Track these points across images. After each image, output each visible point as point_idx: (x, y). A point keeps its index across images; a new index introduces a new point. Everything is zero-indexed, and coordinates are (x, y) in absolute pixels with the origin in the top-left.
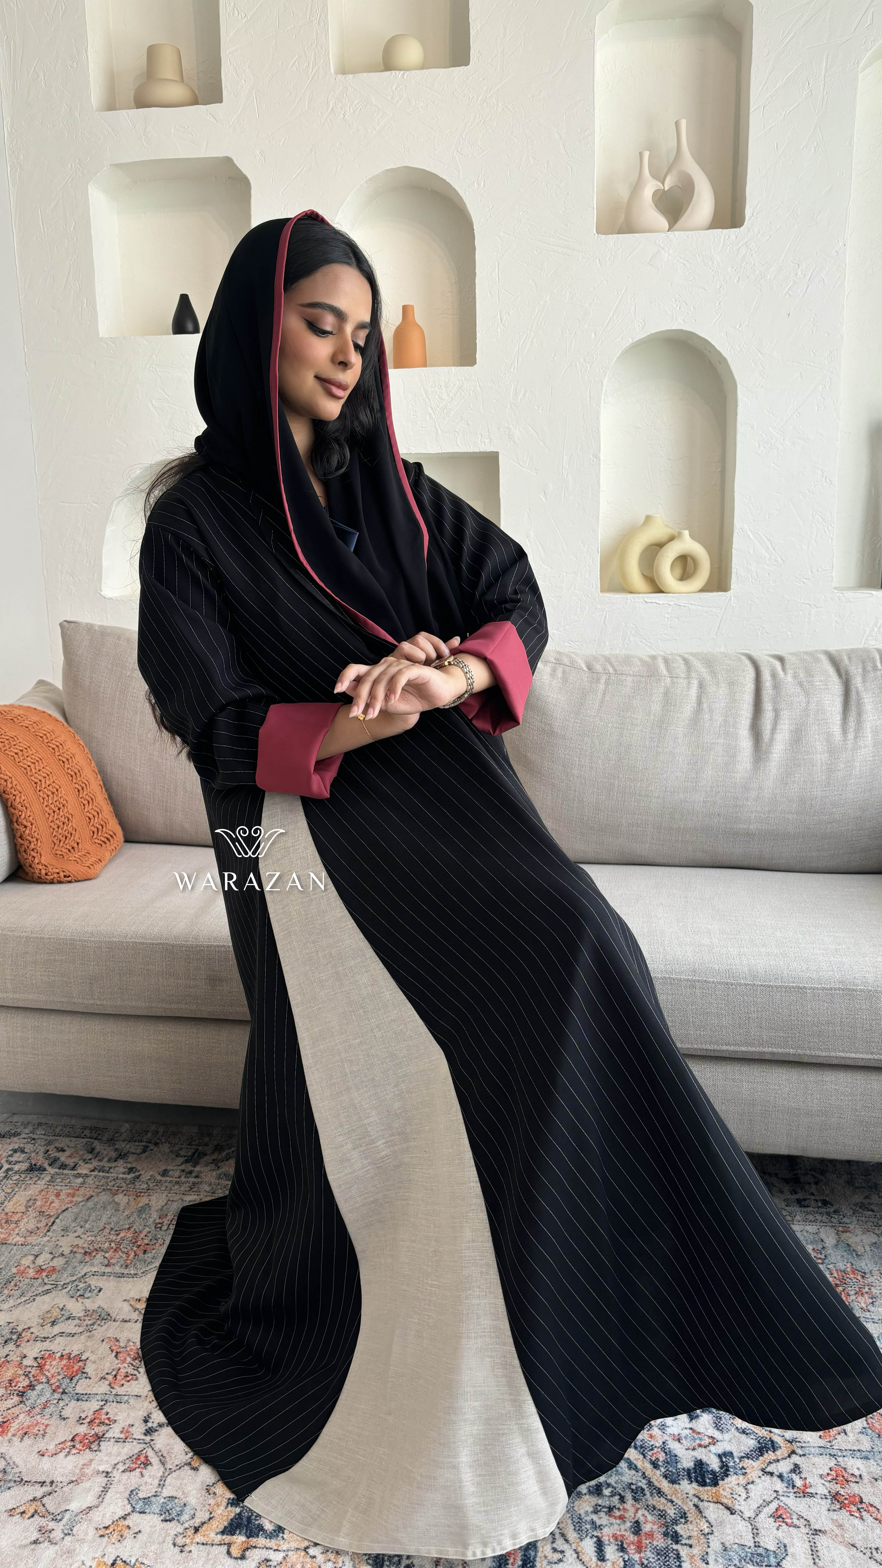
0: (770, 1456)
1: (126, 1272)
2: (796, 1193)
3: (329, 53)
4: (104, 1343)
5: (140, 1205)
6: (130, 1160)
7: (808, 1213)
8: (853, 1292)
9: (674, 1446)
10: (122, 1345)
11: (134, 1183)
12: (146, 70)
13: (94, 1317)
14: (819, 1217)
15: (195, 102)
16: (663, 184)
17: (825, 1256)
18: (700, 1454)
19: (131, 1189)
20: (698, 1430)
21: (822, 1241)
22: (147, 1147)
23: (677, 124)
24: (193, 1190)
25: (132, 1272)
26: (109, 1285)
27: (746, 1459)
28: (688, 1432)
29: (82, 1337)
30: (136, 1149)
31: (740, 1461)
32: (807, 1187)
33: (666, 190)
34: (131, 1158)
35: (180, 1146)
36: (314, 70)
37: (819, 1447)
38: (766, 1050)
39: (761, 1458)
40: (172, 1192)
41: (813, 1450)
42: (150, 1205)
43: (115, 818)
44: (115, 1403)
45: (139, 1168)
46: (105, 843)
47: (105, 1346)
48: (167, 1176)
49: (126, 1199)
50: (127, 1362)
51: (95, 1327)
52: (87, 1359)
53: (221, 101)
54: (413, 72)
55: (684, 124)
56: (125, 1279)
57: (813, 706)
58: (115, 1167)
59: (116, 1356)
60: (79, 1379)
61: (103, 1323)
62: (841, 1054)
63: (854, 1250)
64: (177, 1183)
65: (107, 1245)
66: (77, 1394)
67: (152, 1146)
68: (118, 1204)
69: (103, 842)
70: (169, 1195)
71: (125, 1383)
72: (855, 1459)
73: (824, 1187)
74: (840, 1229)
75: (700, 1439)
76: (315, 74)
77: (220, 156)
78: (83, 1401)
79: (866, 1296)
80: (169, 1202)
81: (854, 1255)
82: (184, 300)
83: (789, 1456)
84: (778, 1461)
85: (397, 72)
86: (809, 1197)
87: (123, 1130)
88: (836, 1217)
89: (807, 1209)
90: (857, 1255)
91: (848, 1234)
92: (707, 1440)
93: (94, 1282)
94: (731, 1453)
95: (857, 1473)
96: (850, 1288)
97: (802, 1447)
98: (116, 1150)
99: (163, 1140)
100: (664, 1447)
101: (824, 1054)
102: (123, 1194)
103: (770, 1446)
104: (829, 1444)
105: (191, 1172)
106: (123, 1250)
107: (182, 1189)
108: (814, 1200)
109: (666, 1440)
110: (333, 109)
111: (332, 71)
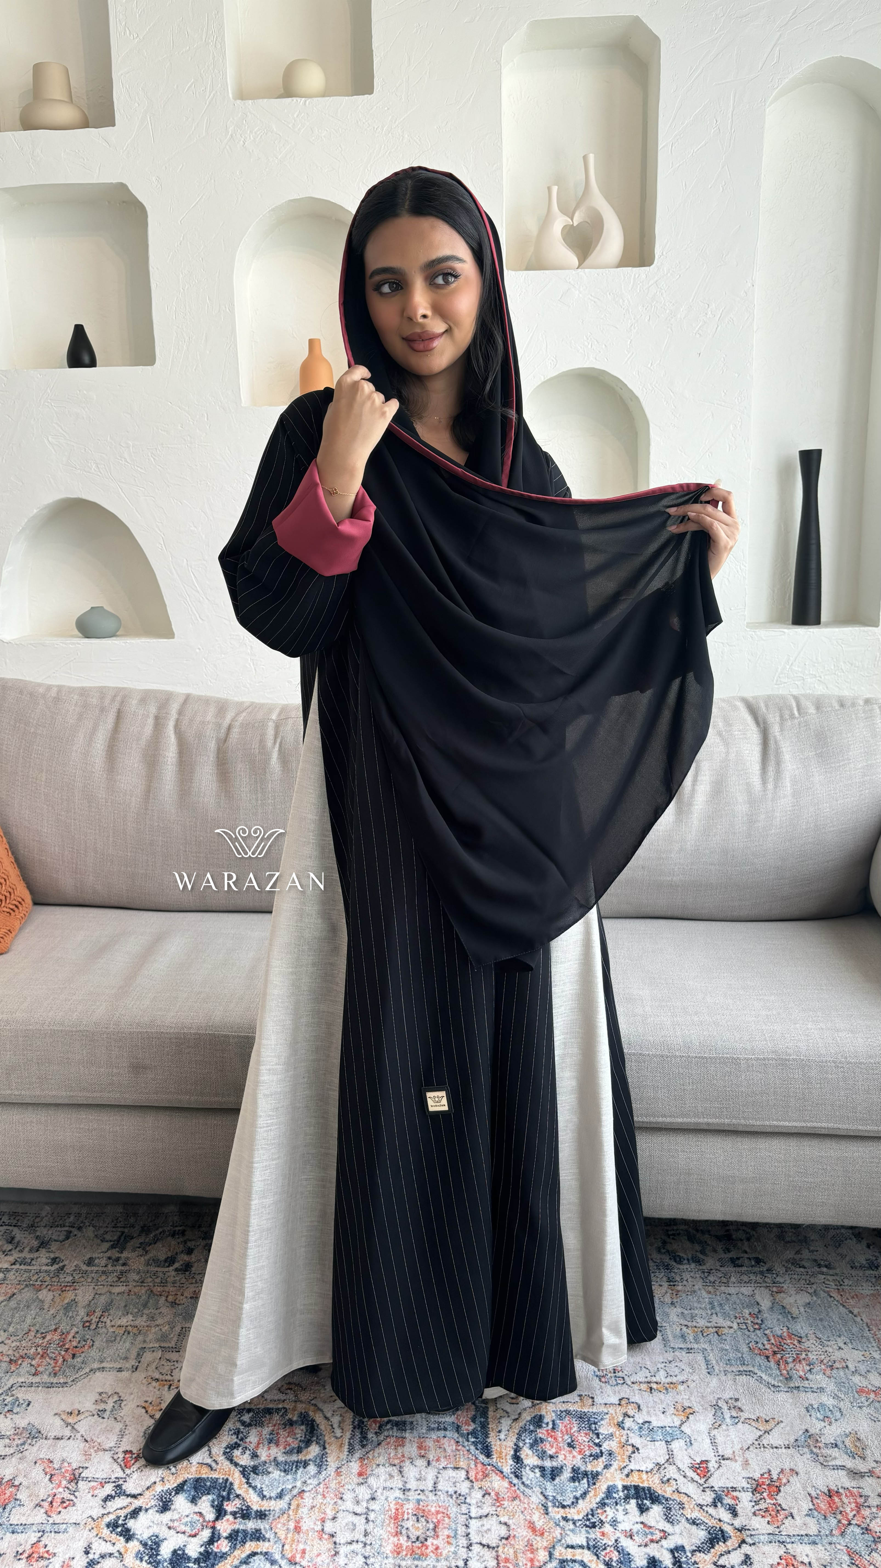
0: (720, 1547)
1: (55, 1380)
2: (729, 1252)
3: (226, 78)
4: (37, 1465)
5: (66, 1302)
6: (53, 1248)
7: (742, 1274)
8: (790, 1360)
9: (625, 1543)
10: (56, 1466)
11: (58, 1276)
12: (32, 87)
13: (24, 1435)
14: (753, 1277)
15: (85, 124)
16: (572, 220)
17: (762, 1321)
18: (654, 1551)
19: (56, 1284)
20: (649, 1524)
21: (758, 1304)
22: (71, 1232)
23: (585, 158)
24: (122, 1280)
25: (62, 1381)
26: (37, 1396)
27: (697, 1553)
28: (640, 1526)
29: (13, 1459)
30: (59, 1236)
31: (692, 1555)
32: (739, 1244)
33: (575, 225)
34: (54, 1246)
35: (105, 1229)
36: (212, 95)
37: (769, 1534)
38: (701, 1120)
39: (712, 1550)
40: (99, 1284)
41: (762, 1537)
42: (76, 1300)
43: (22, 881)
44: (53, 1533)
45: (63, 1258)
46: (14, 911)
47: (39, 1468)
48: (93, 1266)
49: (51, 1293)
50: (63, 1486)
51: (26, 1447)
52: (20, 1484)
53: (114, 125)
54: (315, 99)
55: (591, 158)
56: (54, 1389)
57: (732, 756)
58: (37, 1258)
59: (50, 1480)
60: (13, 1507)
61: (34, 1442)
62: (775, 1122)
63: (789, 1312)
64: (104, 1272)
65: (33, 1350)
66: (11, 1525)
67: (75, 1231)
68: (42, 1301)
69: (12, 909)
70: (96, 1288)
71: (63, 1510)
72: (804, 1545)
73: (756, 1243)
74: (775, 1289)
75: (652, 1534)
76: (212, 99)
77: (114, 182)
78: (18, 1533)
79: (803, 1362)
80: (97, 1296)
81: (790, 1318)
82: (79, 330)
83: (740, 1546)
84: (729, 1552)
85: (299, 99)
86: (742, 1255)
87: (43, 1214)
88: (770, 1276)
89: (740, 1269)
90: (792, 1317)
91: (782, 1295)
92: (658, 1533)
93: (21, 1394)
94: (683, 1547)
95: (806, 1560)
96: (788, 1355)
97: (751, 1535)
98: (37, 1237)
99: (87, 1224)
100: (616, 1546)
101: (758, 1123)
102: (47, 1290)
103: (720, 1536)
104: (778, 1530)
105: (118, 1259)
106: (51, 1355)
107: (110, 1279)
108: (748, 1258)
109: (619, 1538)
110: (232, 136)
111: (231, 96)
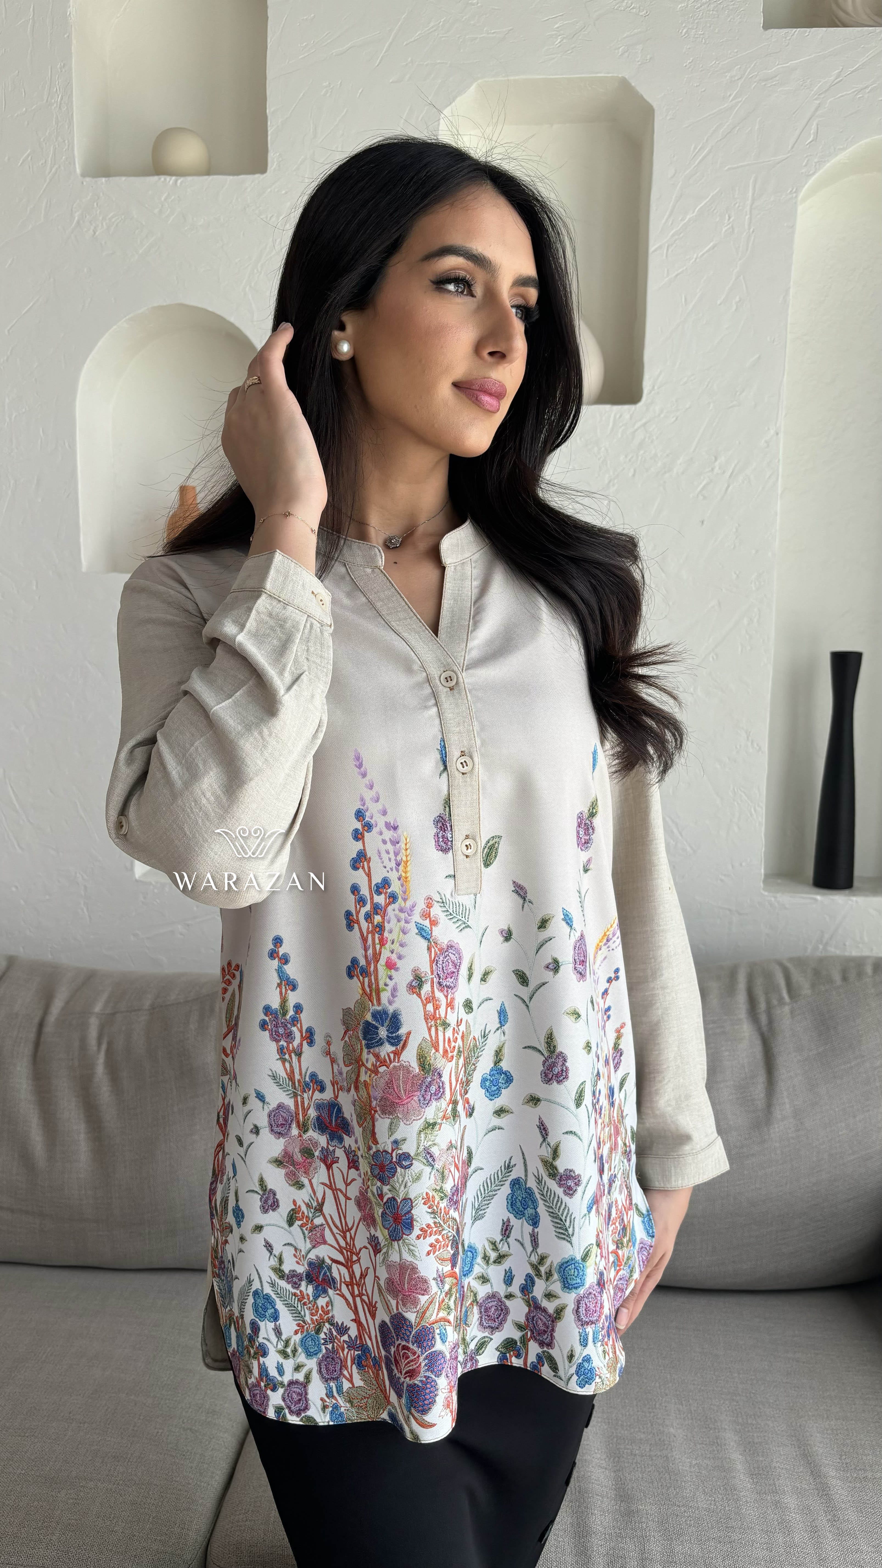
3: (73, 149)
36: (54, 170)
54: (189, 178)
76: (54, 175)
85: (168, 178)
110: (78, 222)
111: (78, 171)
